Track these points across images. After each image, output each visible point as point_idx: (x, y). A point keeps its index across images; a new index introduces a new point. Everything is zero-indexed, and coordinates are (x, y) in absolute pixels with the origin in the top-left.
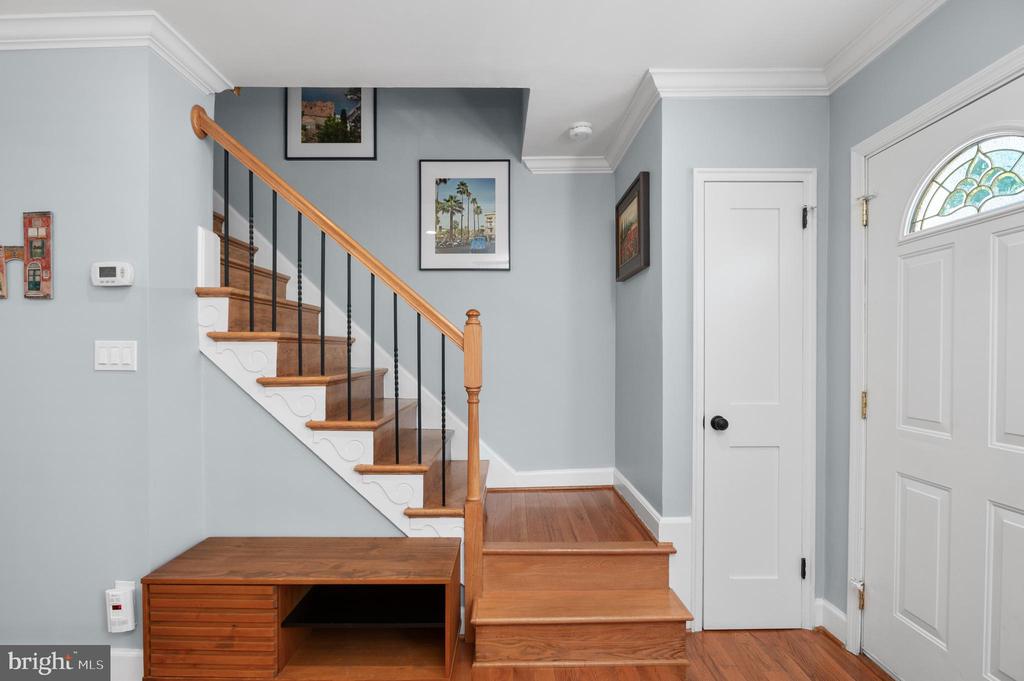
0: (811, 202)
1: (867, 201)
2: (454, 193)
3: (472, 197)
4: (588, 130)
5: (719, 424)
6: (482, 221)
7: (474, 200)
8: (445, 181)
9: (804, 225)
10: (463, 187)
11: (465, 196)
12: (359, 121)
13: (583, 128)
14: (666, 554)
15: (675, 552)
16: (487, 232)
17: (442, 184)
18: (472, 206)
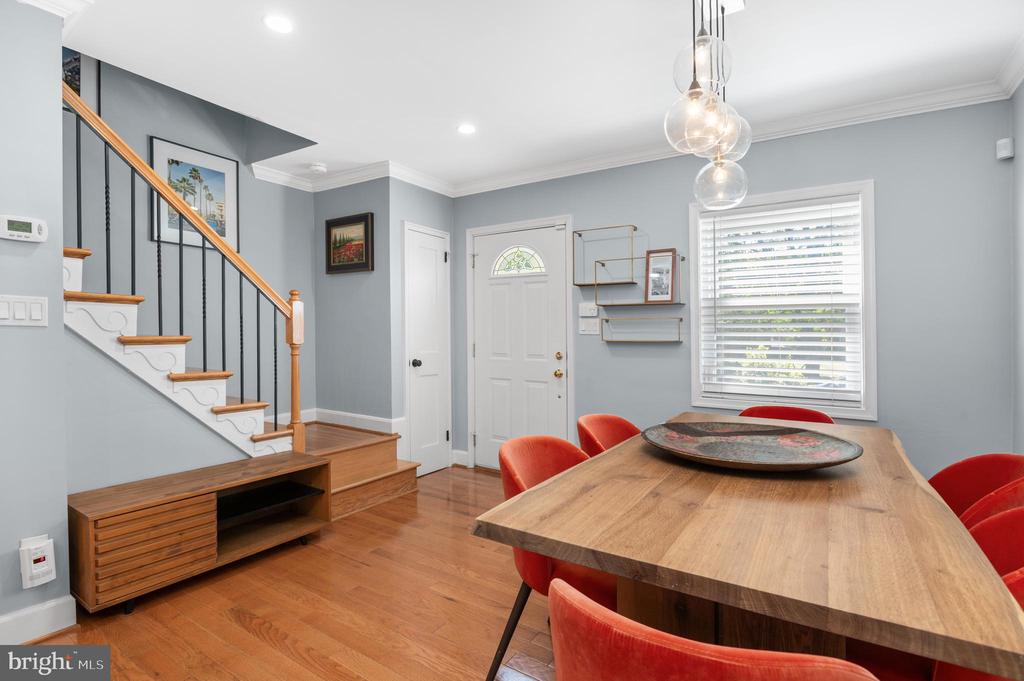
0: (448, 251)
1: (474, 256)
2: (187, 177)
3: (205, 183)
4: (325, 170)
5: (416, 363)
6: (212, 208)
7: (206, 187)
8: (177, 163)
9: (446, 261)
10: (195, 172)
11: (197, 181)
12: (78, 73)
13: (323, 168)
14: (395, 440)
15: (400, 437)
16: (218, 218)
17: (174, 165)
18: (204, 193)
